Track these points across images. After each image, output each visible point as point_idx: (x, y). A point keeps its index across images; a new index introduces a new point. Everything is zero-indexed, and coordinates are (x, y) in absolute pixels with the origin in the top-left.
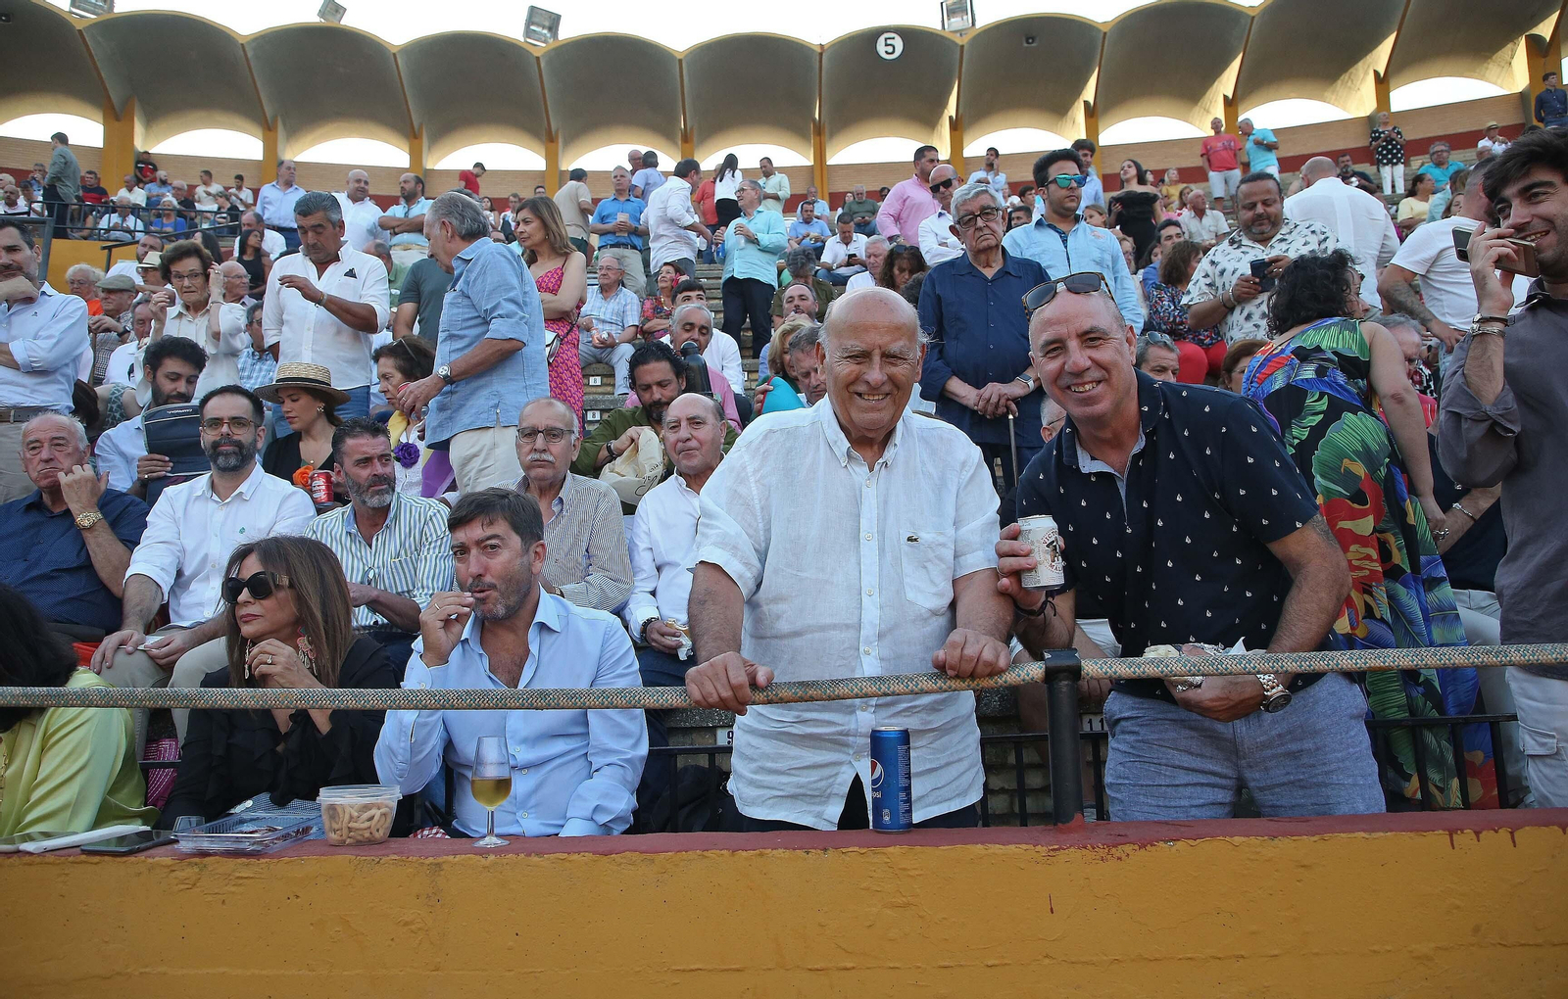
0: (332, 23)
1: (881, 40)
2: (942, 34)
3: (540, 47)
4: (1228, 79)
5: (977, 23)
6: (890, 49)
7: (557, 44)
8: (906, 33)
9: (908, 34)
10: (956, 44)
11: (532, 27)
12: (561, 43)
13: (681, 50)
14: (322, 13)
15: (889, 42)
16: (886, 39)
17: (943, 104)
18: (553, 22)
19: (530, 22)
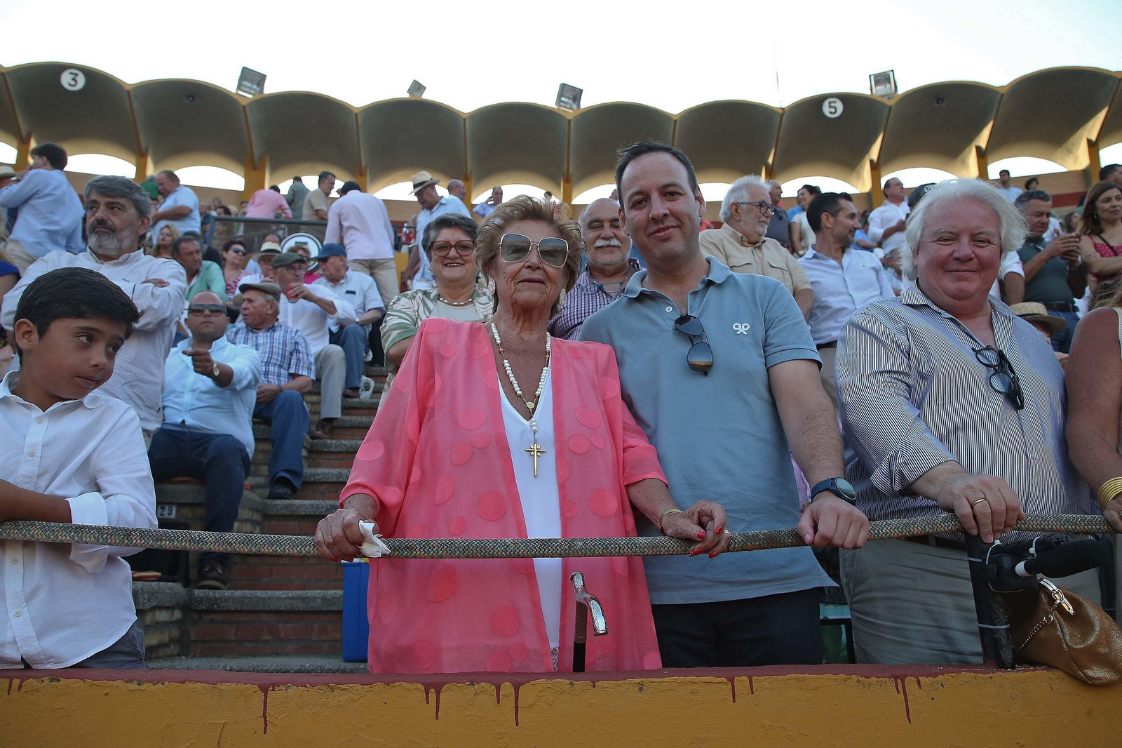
0: (416, 98)
1: (826, 104)
2: (872, 97)
3: (569, 113)
4: (1093, 126)
5: (898, 89)
6: (833, 110)
7: (580, 112)
8: (844, 98)
9: (846, 98)
10: (886, 105)
11: (563, 99)
12: (583, 111)
13: (676, 114)
14: (410, 91)
15: (832, 105)
16: (830, 103)
17: (866, 149)
18: (576, 94)
19: (561, 94)
